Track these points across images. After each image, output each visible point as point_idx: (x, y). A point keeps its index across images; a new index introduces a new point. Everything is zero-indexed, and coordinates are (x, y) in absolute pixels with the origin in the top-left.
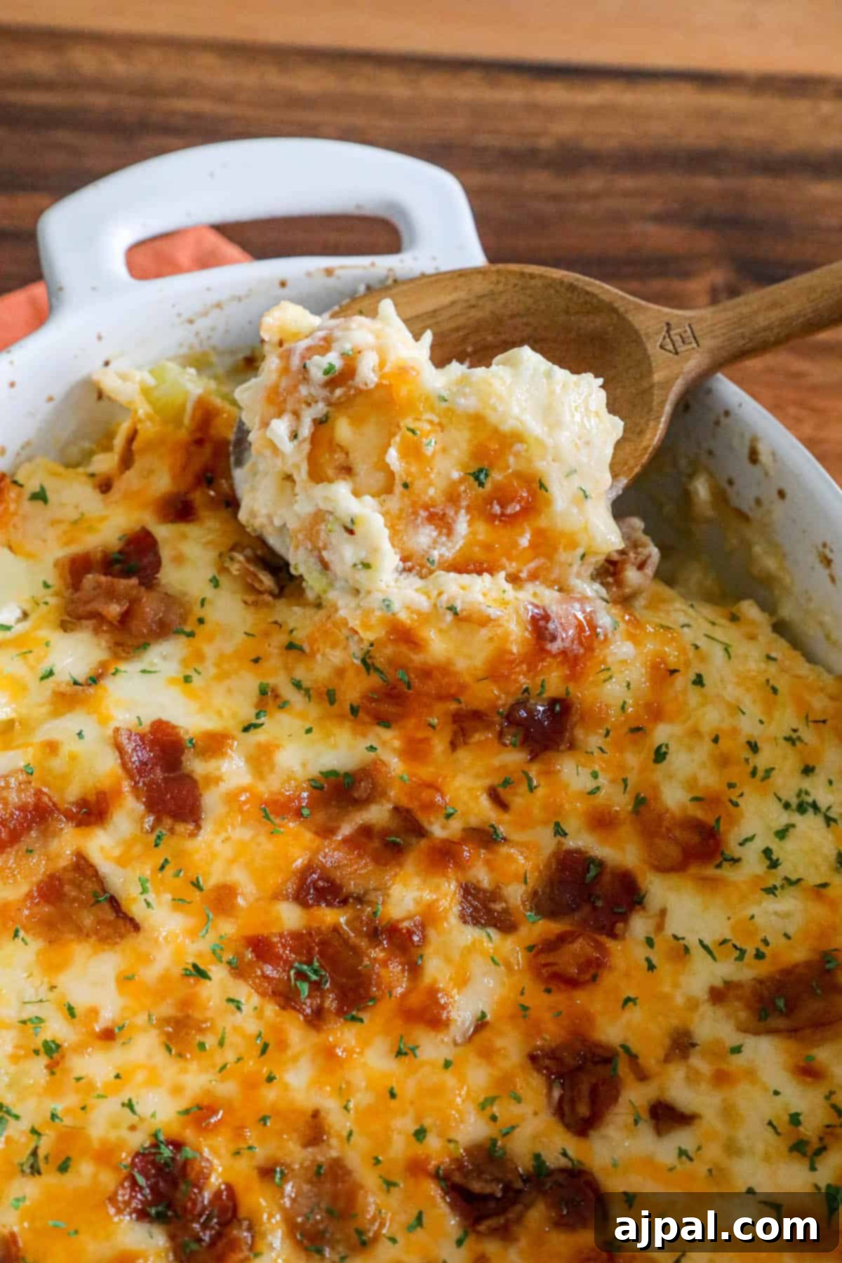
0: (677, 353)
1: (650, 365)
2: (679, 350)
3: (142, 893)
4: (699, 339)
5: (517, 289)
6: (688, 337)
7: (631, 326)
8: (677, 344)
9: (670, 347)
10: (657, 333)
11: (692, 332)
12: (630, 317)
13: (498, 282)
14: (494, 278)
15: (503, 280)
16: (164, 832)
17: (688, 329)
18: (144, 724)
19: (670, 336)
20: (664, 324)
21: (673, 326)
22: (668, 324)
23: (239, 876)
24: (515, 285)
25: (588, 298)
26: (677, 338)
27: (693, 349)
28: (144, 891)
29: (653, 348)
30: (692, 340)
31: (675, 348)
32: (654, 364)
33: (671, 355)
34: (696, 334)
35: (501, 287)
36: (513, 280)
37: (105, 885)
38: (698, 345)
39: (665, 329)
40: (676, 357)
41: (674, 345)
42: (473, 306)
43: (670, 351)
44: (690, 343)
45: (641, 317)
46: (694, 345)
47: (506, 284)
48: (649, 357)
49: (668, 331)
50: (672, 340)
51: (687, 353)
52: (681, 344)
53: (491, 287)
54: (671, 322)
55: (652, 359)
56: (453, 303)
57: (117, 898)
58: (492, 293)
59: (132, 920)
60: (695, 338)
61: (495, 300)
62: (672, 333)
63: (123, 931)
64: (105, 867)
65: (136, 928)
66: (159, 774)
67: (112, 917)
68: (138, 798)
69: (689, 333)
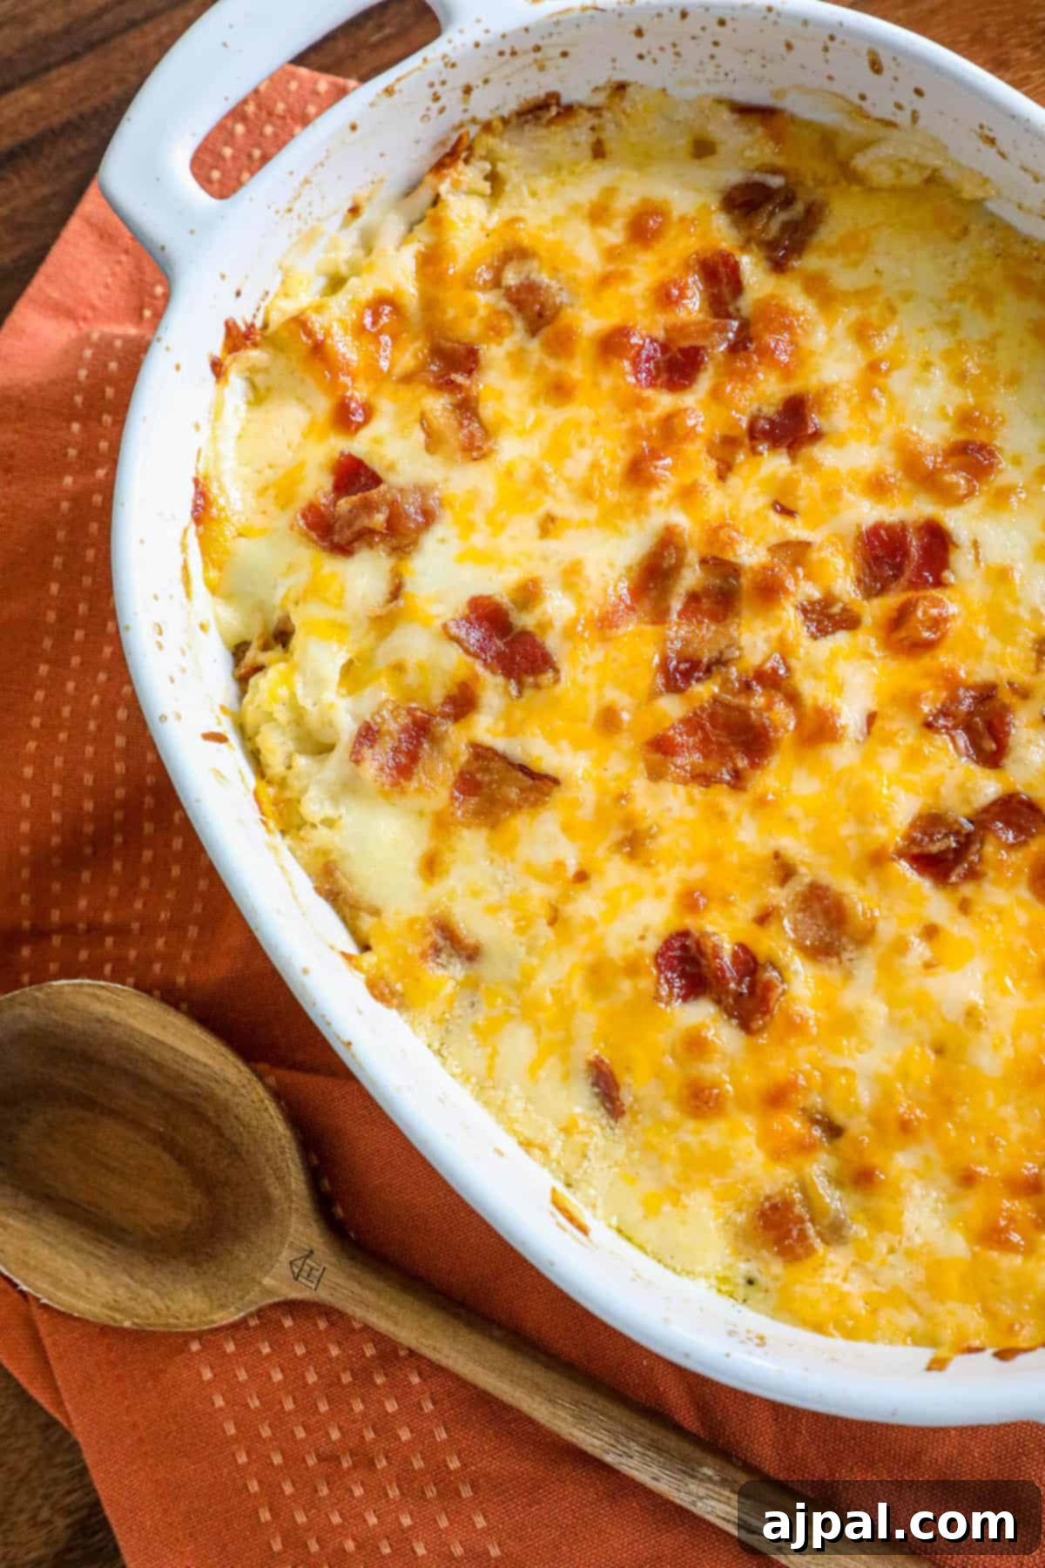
11: (321, 1275)
16: (531, 690)
18: (462, 608)
21: (314, 1256)
22: (312, 1252)
23: (612, 695)
37: (509, 758)
57: (525, 764)
59: (549, 777)
63: (546, 789)
64: (500, 744)
65: (555, 781)
66: (499, 643)
67: (529, 782)
68: (493, 673)
69: (317, 1274)
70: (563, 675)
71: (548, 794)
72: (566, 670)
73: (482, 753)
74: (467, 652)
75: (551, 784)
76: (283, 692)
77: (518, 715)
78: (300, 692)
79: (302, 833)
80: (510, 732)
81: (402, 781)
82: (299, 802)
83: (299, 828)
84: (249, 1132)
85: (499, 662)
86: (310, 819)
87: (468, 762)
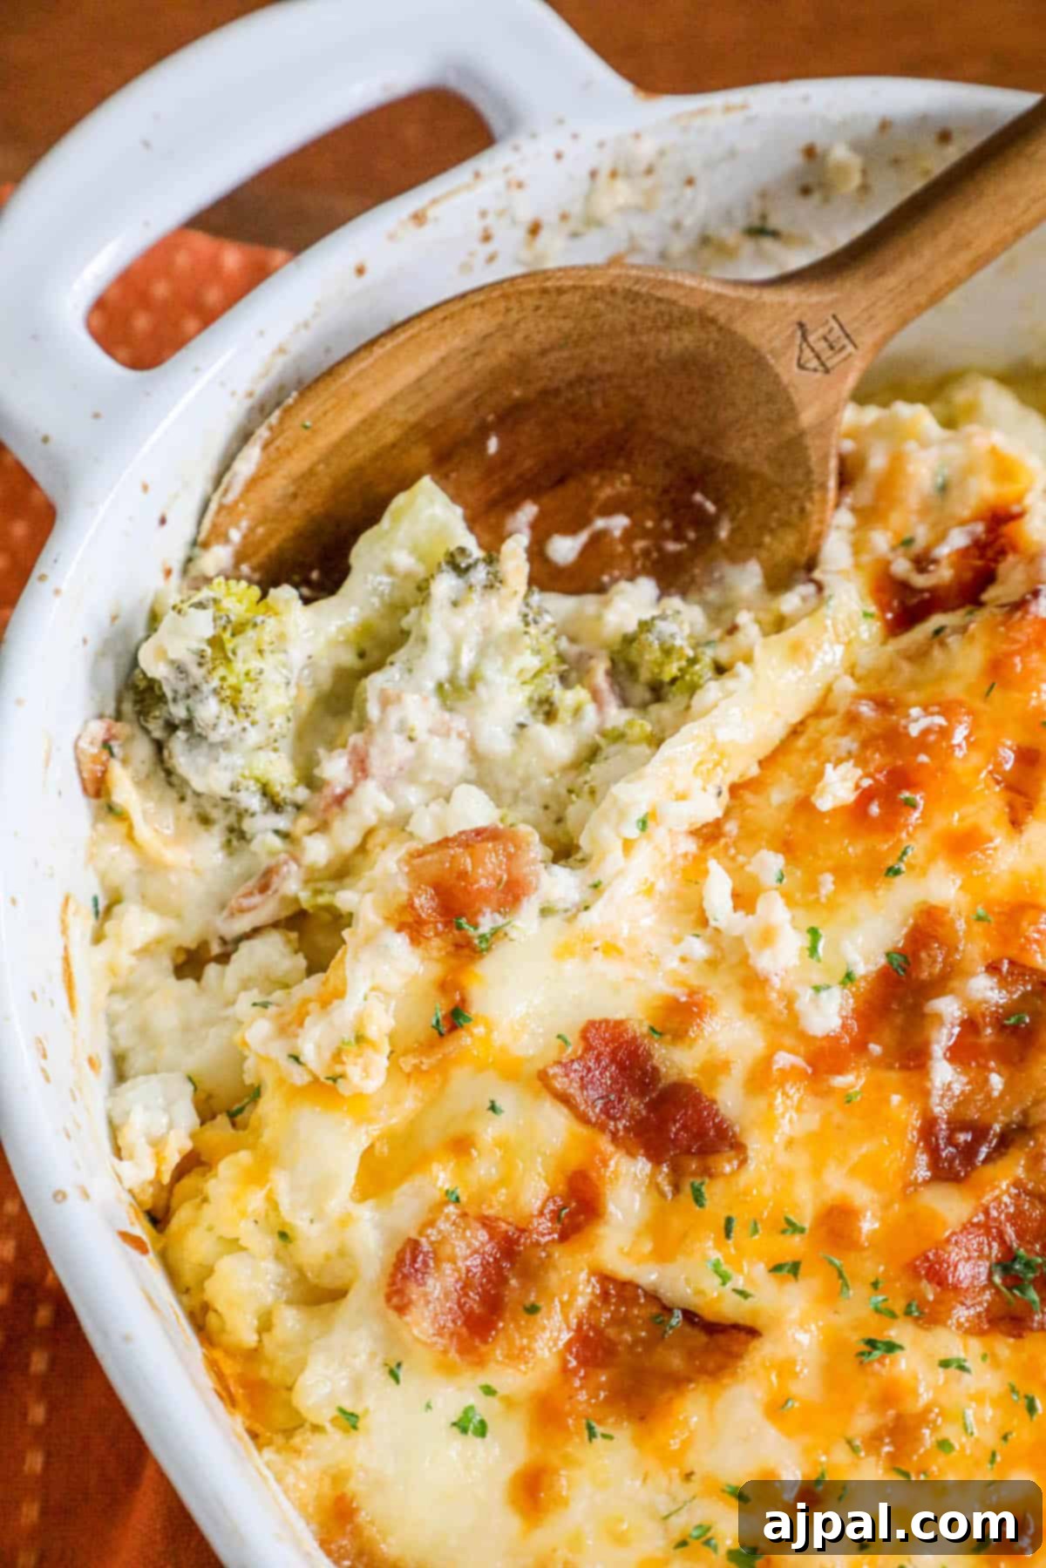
0: (827, 371)
1: (789, 400)
2: (829, 364)
3: (724, 1284)
4: (853, 337)
5: (541, 312)
6: (839, 338)
7: (744, 342)
8: (824, 358)
9: (814, 363)
10: (788, 346)
11: (841, 327)
12: (739, 327)
13: (508, 310)
14: (502, 305)
15: (513, 304)
16: (697, 1181)
17: (833, 324)
18: (570, 1040)
19: (809, 346)
20: (796, 327)
21: (809, 327)
22: (801, 325)
23: (839, 1183)
24: (537, 308)
25: (663, 307)
26: (821, 346)
27: (850, 355)
28: (724, 1278)
29: (787, 370)
30: (845, 341)
31: (823, 364)
32: (796, 399)
33: (819, 375)
34: (849, 331)
35: (514, 315)
36: (530, 302)
37: (665, 1301)
38: (855, 346)
39: (799, 333)
40: (828, 377)
41: (818, 357)
42: (477, 354)
43: (815, 370)
44: (843, 348)
45: (757, 325)
46: (850, 348)
47: (522, 309)
48: (785, 389)
49: (804, 337)
50: (813, 350)
51: (842, 365)
52: (830, 353)
53: (500, 319)
54: (804, 320)
55: (791, 390)
56: (443, 360)
57: (692, 1309)
58: (501, 327)
59: (736, 1327)
60: (848, 336)
61: (509, 336)
62: (811, 338)
63: (735, 1348)
64: (648, 1276)
65: (753, 1332)
66: (635, 1102)
67: (703, 1338)
68: (631, 1154)
69: (837, 331)
70: (751, 1154)
71: (738, 1356)
72: (756, 1146)
73: (616, 1290)
74: (583, 1119)
75: (742, 1336)
76: (256, 1201)
77: (676, 1223)
78: (284, 1202)
79: (297, 1440)
80: (663, 1253)
81: (477, 1342)
82: (290, 1389)
83: (289, 1433)
84: (576, 344)
85: (637, 1135)
86: (312, 1417)
87: (591, 1307)
